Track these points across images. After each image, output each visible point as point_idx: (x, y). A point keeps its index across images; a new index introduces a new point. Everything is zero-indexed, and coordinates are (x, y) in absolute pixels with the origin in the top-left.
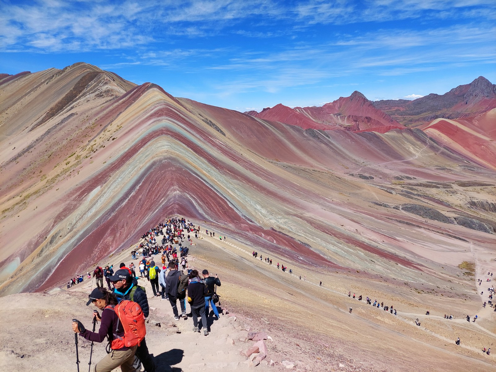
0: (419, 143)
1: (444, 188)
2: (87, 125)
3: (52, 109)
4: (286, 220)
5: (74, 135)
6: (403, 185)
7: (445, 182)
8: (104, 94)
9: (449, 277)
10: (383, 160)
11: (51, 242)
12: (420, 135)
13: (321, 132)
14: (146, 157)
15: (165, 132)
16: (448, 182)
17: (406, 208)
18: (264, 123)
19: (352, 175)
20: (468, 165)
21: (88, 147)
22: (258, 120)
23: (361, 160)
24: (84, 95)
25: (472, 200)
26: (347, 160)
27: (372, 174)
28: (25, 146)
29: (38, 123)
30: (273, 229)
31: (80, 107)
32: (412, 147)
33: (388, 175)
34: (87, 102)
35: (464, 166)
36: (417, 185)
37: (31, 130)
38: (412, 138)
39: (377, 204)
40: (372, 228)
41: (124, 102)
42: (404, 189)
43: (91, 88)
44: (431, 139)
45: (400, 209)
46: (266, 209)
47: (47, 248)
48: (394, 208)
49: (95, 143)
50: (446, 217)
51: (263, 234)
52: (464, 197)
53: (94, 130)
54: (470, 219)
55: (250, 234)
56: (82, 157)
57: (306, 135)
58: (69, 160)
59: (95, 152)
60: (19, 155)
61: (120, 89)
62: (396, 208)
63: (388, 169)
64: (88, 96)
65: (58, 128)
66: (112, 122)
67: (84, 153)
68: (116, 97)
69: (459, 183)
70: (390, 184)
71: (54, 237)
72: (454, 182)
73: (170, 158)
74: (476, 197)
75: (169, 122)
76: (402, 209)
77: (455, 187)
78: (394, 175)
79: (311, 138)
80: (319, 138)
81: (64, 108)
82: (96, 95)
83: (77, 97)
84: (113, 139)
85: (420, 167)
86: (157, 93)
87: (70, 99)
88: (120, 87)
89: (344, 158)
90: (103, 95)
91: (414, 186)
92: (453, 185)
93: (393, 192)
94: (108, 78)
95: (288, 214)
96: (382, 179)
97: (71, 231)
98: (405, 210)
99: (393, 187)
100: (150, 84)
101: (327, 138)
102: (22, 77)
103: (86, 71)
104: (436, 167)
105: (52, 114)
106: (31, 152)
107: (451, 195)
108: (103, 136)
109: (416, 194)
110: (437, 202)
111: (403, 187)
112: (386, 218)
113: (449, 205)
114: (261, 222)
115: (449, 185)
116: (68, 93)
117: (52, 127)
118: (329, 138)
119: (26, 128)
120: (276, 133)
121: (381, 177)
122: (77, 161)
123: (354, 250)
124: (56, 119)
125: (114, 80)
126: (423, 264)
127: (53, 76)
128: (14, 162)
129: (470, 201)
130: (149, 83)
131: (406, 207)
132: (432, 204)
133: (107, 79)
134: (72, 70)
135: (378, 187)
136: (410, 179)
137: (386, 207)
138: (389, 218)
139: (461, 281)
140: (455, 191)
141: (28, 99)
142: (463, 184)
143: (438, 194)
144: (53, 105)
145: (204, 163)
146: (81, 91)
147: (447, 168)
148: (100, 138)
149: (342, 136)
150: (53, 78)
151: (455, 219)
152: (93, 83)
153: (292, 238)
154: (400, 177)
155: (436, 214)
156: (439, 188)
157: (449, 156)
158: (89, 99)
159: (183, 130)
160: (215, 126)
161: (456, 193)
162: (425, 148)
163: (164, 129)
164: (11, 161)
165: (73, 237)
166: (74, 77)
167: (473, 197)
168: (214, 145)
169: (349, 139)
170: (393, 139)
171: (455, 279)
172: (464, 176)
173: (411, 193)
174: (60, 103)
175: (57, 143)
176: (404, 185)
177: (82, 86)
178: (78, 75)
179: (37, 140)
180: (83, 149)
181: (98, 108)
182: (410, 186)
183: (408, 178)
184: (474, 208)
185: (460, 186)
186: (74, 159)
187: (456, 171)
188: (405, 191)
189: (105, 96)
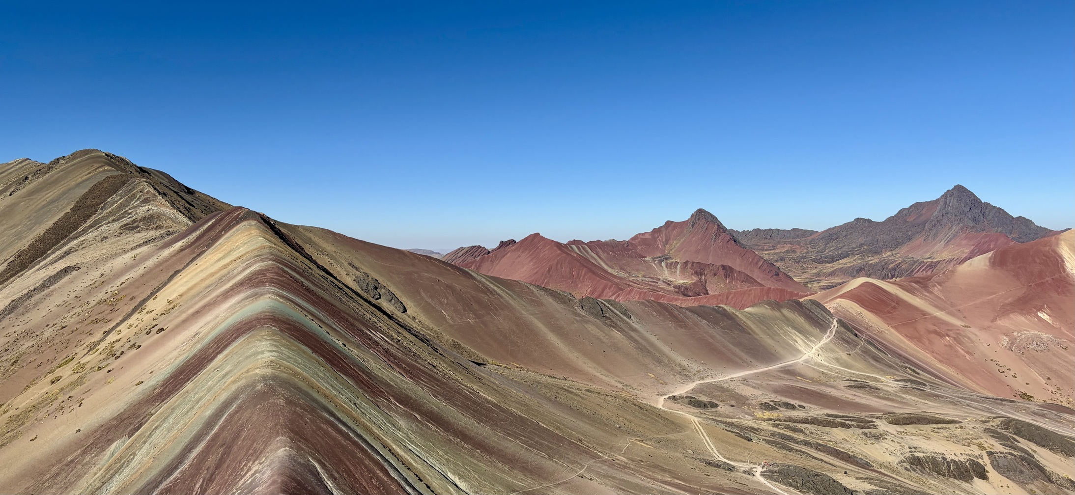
0: (815, 331)
1: (859, 427)
2: (101, 295)
3: (21, 254)
5: (71, 317)
6: (776, 422)
7: (863, 414)
8: (140, 224)
10: (740, 366)
12: (817, 312)
13: (612, 305)
14: (224, 377)
15: (268, 321)
16: (867, 414)
19: (673, 399)
20: (912, 378)
21: (102, 346)
23: (694, 366)
24: (96, 225)
25: (914, 454)
26: (664, 364)
27: (715, 397)
31: (85, 251)
32: (801, 339)
33: (748, 399)
35: (905, 381)
36: (805, 421)
38: (801, 320)
39: (709, 466)
42: (778, 431)
43: (112, 210)
44: (840, 322)
48: (744, 472)
49: (118, 338)
52: (899, 448)
53: (116, 308)
56: (88, 367)
57: (580, 310)
58: (58, 373)
59: (117, 358)
61: (175, 214)
62: (749, 473)
63: (749, 385)
64: (104, 228)
65: (34, 299)
66: (158, 291)
67: (93, 360)
68: (168, 233)
69: (889, 418)
70: (750, 418)
72: (879, 414)
73: (274, 378)
74: (922, 447)
75: (278, 298)
77: (883, 426)
78: (759, 399)
79: (591, 318)
80: (607, 318)
81: (49, 252)
82: (122, 227)
83: (80, 229)
84: (159, 331)
85: (814, 381)
86: (256, 232)
87: (63, 232)
88: (178, 209)
89: (659, 361)
91: (800, 422)
92: (878, 422)
93: (753, 438)
94: (152, 191)
96: (733, 408)
98: (766, 476)
99: (756, 427)
100: (243, 212)
101: (625, 318)
103: (102, 170)
105: (21, 264)
107: (872, 444)
108: (137, 323)
109: (800, 441)
110: (842, 459)
111: (777, 426)
113: (867, 464)
115: (869, 422)
116: (59, 221)
117: (19, 295)
118: (629, 317)
121: (733, 403)
124: (30, 277)
125: (163, 193)
127: (26, 178)
129: (909, 455)
132: (831, 462)
133: (148, 192)
134: (70, 167)
135: (723, 426)
136: (793, 407)
137: (727, 471)
140: (881, 435)
142: (897, 421)
143: (847, 441)
144: (24, 244)
146: (89, 217)
147: (871, 383)
148: (131, 326)
149: (656, 315)
150: (26, 182)
152: (116, 201)
154: (772, 404)
155: (827, 486)
156: (848, 427)
157: (876, 359)
158: (104, 235)
161: (883, 439)
162: (826, 340)
163: (266, 315)
166: (73, 183)
167: (915, 448)
169: (671, 320)
170: (761, 320)
172: (901, 402)
173: (790, 439)
174: (41, 240)
175: (28, 334)
176: (779, 420)
177: (91, 206)
178: (86, 177)
180: (92, 348)
181: (125, 256)
182: (790, 424)
183: (788, 406)
184: (918, 471)
185: (891, 423)
186: (71, 372)
187: (887, 391)
188: (779, 433)
189: (142, 229)
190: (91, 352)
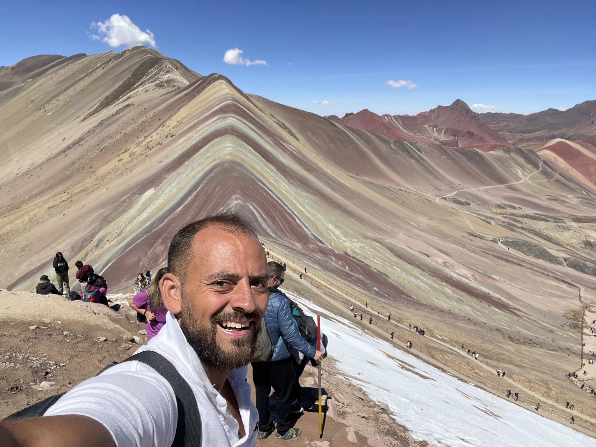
0: (530, 166)
1: (555, 222)
2: (144, 118)
3: (107, 98)
4: (363, 244)
5: (129, 129)
6: (505, 216)
7: (557, 215)
8: (165, 84)
9: (551, 326)
10: (484, 184)
11: (97, 246)
12: (533, 157)
13: (412, 145)
14: (206, 159)
15: (229, 131)
16: (560, 215)
17: (506, 243)
18: (345, 130)
19: (445, 199)
20: (587, 197)
21: (144, 143)
22: (339, 126)
23: (457, 182)
24: (143, 84)
25: (588, 239)
26: (441, 180)
27: (469, 199)
28: (76, 137)
29: (91, 112)
30: (346, 253)
31: (138, 97)
32: (521, 171)
33: (488, 202)
34: (146, 92)
35: (582, 198)
36: (523, 216)
37: (83, 121)
38: (521, 160)
39: (472, 235)
40: (463, 262)
41: (186, 95)
42: (506, 220)
43: (151, 76)
44: (545, 162)
45: (499, 243)
46: (341, 230)
47: (93, 253)
48: (492, 241)
49: (150, 139)
50: (554, 256)
51: (334, 258)
52: (578, 235)
53: (151, 125)
54: (583, 262)
55: (319, 256)
56: (136, 154)
57: (394, 147)
58: (121, 156)
59: (151, 149)
60: (69, 148)
61: (183, 80)
62: (494, 241)
63: (489, 194)
64: (147, 85)
65: (113, 119)
66: (172, 116)
67: (138, 150)
68: (179, 88)
69: (573, 218)
70: (489, 212)
71: (100, 241)
72: (568, 215)
73: (234, 162)
74: (593, 236)
75: (236, 120)
76: (502, 243)
77: (569, 222)
78: (495, 202)
79: (400, 152)
80: (409, 152)
81: (120, 97)
82: (156, 85)
83: (135, 86)
84: (172, 136)
85: (528, 195)
86: (224, 86)
87: (127, 87)
88: (184, 77)
89: (437, 178)
90: (163, 85)
91: (518, 217)
92: (566, 220)
93: (493, 223)
94: (171, 66)
95: (366, 237)
96: (480, 206)
97: (119, 235)
98: (505, 245)
99: (493, 217)
100: (217, 76)
101: (419, 153)
102: (76, 60)
103: (146, 56)
104: (547, 197)
105: (107, 103)
106: (82, 145)
107: (562, 232)
108: (161, 132)
109: (520, 227)
110: (544, 239)
111: (505, 218)
112: (482, 251)
113: (559, 243)
114: (333, 244)
115: (561, 219)
116: (125, 81)
117: (105, 118)
118: (421, 152)
119: (78, 118)
120: (359, 143)
121: (479, 203)
122: (130, 158)
123: (440, 285)
124: (110, 109)
125: (177, 69)
126: (521, 309)
127: (110, 60)
128: (63, 156)
129: (585, 240)
130: (216, 74)
131: (507, 241)
132: (538, 240)
133: (169, 67)
134: (131, 55)
135: (475, 215)
136: (515, 208)
137: (482, 239)
138: (485, 251)
139: (566, 333)
140: (568, 227)
141: (82, 84)
142: (578, 220)
143: (547, 229)
144: (108, 93)
145: (272, 171)
146: (140, 79)
147: (561, 198)
148: (158, 134)
149: (437, 152)
150: (110, 63)
151: (565, 259)
152: (153, 71)
153: (367, 265)
154: (503, 205)
155: (542, 253)
156: (548, 221)
157: (564, 185)
158: (147, 89)
159: (251, 130)
160: (288, 130)
161: (569, 230)
162: (536, 172)
163: (229, 128)
164: (60, 154)
165: (120, 243)
166: (133, 63)
167: (588, 236)
168: (285, 150)
169: (445, 155)
170: (499, 159)
171: (558, 329)
172: (580, 210)
173: (514, 225)
174: (116, 91)
175: (109, 137)
176: (506, 214)
177: (141, 74)
178: (139, 60)
179: (88, 132)
180: (138, 145)
181: (157, 100)
182: (514, 217)
183: (512, 207)
184: (589, 249)
185: (574, 221)
186: (128, 156)
187: (571, 203)
188: (507, 222)
189: (166, 87)
190: (138, 146)
